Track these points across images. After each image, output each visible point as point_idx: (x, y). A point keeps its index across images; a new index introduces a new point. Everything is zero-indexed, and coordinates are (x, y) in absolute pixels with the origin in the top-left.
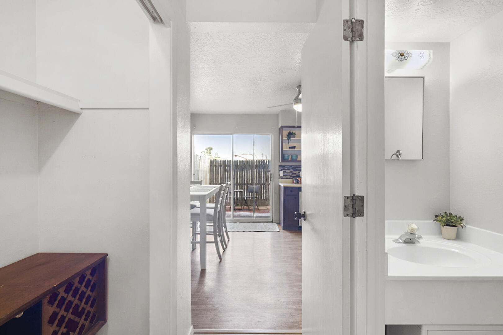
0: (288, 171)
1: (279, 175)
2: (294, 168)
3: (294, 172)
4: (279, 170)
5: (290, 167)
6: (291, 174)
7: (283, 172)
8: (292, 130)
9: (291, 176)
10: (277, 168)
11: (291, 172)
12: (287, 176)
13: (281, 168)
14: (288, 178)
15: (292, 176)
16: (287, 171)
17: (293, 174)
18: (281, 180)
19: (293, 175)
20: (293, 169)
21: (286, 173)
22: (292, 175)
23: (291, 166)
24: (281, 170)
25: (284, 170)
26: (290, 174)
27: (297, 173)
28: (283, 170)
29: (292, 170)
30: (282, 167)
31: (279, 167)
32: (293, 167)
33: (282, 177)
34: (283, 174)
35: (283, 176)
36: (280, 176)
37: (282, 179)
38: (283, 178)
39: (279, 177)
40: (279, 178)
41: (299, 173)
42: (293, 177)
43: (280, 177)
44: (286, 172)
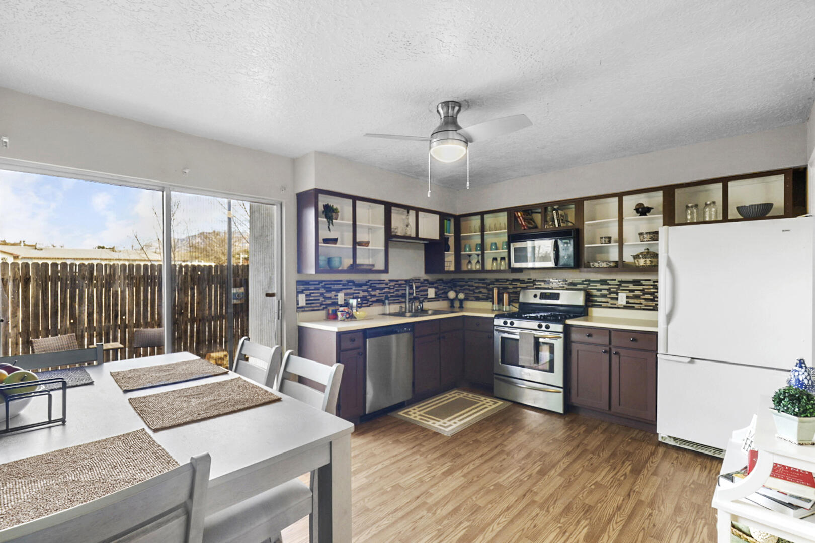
0: (316, 294)
1: (298, 304)
2: (327, 286)
3: (328, 295)
4: (298, 292)
5: (319, 284)
6: (322, 299)
7: (307, 295)
8: (334, 202)
9: (322, 304)
10: (293, 287)
11: (322, 294)
12: (313, 303)
13: (302, 287)
14: (316, 308)
15: (324, 303)
16: (313, 293)
17: (326, 298)
18: (302, 315)
19: (325, 301)
20: (324, 287)
21: (311, 298)
22: (323, 301)
23: (321, 282)
24: (302, 292)
25: (308, 292)
26: (319, 300)
27: (333, 297)
28: (305, 292)
29: (322, 290)
30: (303, 285)
31: (297, 285)
32: (325, 284)
33: (302, 307)
34: (306, 300)
35: (307, 304)
36: (300, 305)
37: (303, 311)
38: (306, 309)
39: (298, 308)
40: (297, 311)
41: (337, 295)
42: (325, 306)
43: (300, 309)
44: (312, 295)
